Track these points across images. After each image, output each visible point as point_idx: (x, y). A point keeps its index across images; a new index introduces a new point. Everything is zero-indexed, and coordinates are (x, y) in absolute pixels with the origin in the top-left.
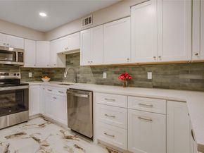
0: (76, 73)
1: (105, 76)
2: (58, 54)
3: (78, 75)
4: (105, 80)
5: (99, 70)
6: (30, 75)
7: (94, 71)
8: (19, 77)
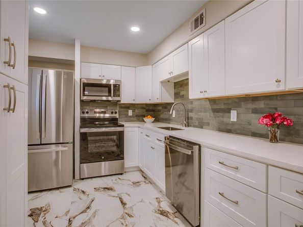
0: (187, 111)
1: (233, 116)
2: (162, 82)
3: (190, 115)
4: (233, 123)
5: (223, 107)
6: (130, 113)
7: (215, 107)
8: (117, 116)
